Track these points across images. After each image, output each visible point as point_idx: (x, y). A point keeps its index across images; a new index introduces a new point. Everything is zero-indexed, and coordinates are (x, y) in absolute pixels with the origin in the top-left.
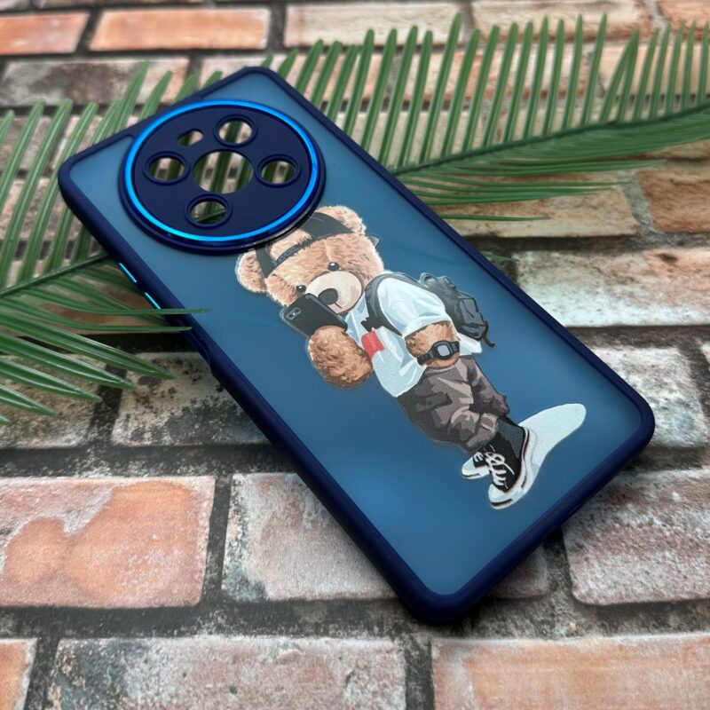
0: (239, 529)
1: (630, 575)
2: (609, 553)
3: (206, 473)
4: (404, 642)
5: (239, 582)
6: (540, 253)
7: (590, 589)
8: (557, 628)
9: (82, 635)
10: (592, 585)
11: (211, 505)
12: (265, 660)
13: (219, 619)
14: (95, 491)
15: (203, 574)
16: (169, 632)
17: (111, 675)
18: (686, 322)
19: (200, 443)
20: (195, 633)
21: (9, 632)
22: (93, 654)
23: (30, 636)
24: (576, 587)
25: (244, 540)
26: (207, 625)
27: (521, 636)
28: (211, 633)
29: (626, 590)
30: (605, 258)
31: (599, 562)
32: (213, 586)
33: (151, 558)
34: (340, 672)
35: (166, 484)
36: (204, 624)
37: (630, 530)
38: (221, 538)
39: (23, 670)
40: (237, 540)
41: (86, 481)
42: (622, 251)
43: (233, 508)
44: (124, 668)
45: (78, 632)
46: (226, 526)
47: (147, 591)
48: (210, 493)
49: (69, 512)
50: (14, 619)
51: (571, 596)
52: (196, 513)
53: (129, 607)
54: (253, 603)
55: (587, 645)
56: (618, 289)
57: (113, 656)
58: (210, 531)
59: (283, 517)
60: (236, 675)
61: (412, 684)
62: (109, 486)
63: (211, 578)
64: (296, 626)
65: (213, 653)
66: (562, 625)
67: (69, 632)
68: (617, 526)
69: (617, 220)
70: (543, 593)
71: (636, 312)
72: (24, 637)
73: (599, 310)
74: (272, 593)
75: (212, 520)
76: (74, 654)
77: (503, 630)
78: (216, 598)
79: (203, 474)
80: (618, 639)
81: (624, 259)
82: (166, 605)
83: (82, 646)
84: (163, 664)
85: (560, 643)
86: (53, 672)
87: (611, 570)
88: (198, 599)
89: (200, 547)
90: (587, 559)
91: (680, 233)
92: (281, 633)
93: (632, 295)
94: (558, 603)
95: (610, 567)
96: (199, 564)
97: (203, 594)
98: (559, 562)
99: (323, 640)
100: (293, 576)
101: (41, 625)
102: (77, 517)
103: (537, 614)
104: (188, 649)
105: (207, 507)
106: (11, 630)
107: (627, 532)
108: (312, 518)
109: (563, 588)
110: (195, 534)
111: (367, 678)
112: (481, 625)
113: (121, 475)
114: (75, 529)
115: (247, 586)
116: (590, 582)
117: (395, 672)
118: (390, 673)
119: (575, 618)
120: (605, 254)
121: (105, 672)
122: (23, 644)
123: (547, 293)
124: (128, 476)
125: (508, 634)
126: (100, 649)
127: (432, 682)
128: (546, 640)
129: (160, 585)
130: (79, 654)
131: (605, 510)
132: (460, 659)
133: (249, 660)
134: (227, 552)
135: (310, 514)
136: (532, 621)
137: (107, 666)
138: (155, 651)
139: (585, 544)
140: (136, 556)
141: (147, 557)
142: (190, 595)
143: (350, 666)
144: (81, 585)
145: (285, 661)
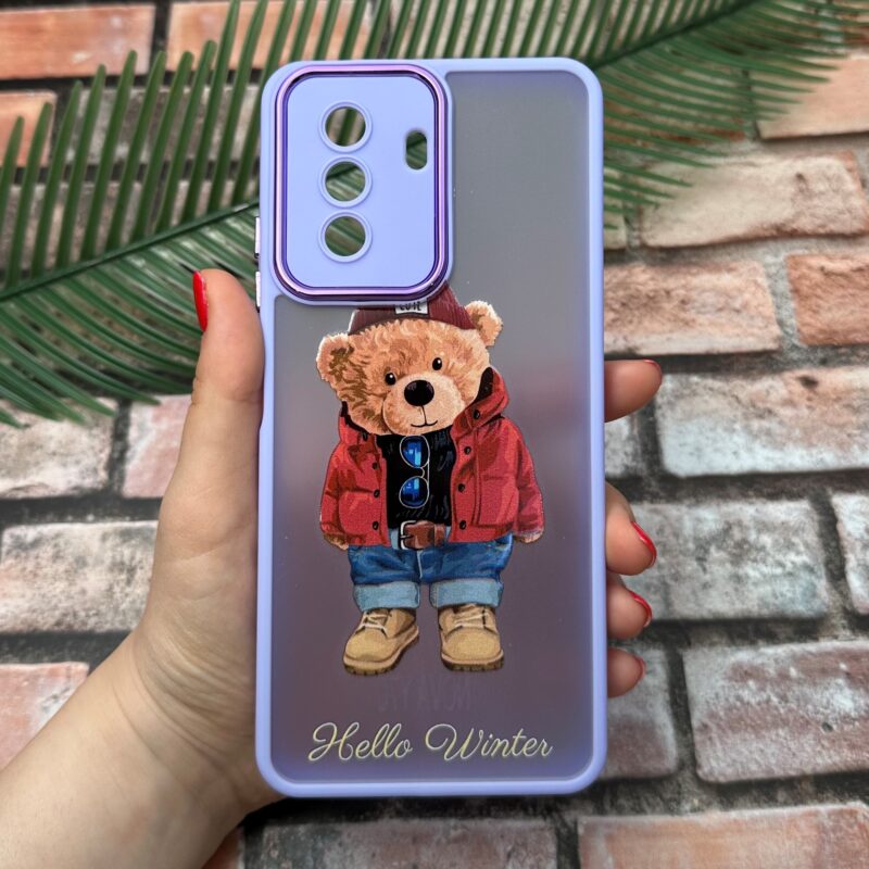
6: (678, 376)
10: (713, 763)
12: (440, 840)
16: (355, 817)
18: (819, 467)
20: (378, 818)
27: (652, 813)
28: (391, 818)
30: (745, 383)
34: (502, 848)
42: (762, 373)
56: (756, 424)
65: (395, 835)
69: (760, 328)
70: (671, 773)
71: (771, 454)
81: (763, 384)
90: (710, 738)
91: (824, 347)
92: (451, 816)
93: (768, 433)
94: (684, 781)
99: (487, 821)
111: (525, 853)
112: (618, 803)
117: (549, 847)
118: (544, 848)
119: (698, 795)
120: (745, 377)
123: (684, 430)
125: (641, 811)
132: (601, 834)
136: (661, 799)
143: (510, 843)
145: (457, 840)
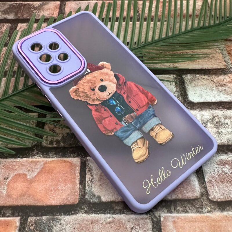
0: (90, 177)
1: (228, 191)
2: (221, 183)
3: (77, 157)
4: (151, 215)
5: (92, 196)
6: (193, 75)
7: (215, 196)
8: (204, 210)
9: (37, 215)
10: (215, 194)
11: (80, 168)
12: (103, 223)
13: (85, 208)
14: (37, 164)
15: (79, 193)
16: (68, 213)
17: (48, 229)
19: (74, 146)
20: (77, 214)
21: (10, 215)
22: (41, 222)
23: (18, 216)
24: (210, 195)
25: (92, 180)
26: (81, 211)
27: (192, 213)
28: (83, 214)
29: (227, 196)
30: (215, 77)
31: (217, 186)
32: (82, 197)
33: (60, 188)
34: (129, 226)
35: (63, 161)
36: (80, 210)
37: (228, 175)
38: (84, 180)
39: (16, 229)
40: (90, 180)
41: (34, 160)
42: (221, 74)
43: (88, 169)
44: (52, 227)
45: (35, 214)
46: (86, 176)
47: (59, 199)
48: (79, 164)
49: (29, 171)
50: (11, 210)
51: (208, 198)
52: (75, 171)
53: (53, 205)
54: (97, 203)
55: (215, 215)
56: (220, 88)
57: (48, 223)
58: (80, 177)
60: (92, 228)
61: (155, 230)
62: (43, 161)
63: (81, 194)
64: (113, 210)
65: (84, 220)
66: (206, 209)
67: (32, 214)
68: (223, 173)
69: (219, 63)
70: (198, 198)
71: (227, 97)
72: (15, 216)
73: (214, 96)
74: (104, 199)
75: (80, 173)
76: (34, 222)
77: (185, 210)
78: (84, 201)
79: (76, 157)
80: (225, 213)
81: (222, 77)
82: (66, 204)
83: (37, 219)
84: (66, 225)
85: (205, 215)
86: (27, 229)
87: (222, 189)
88: (78, 201)
89: (77, 183)
90: (213, 185)
92: (108, 213)
93: (225, 90)
94: (204, 201)
95: (221, 188)
96: (77, 189)
97: (79, 200)
98: (203, 186)
99: (123, 215)
100: (111, 193)
101: (21, 212)
102: (32, 173)
103: (197, 205)
104: (75, 219)
105: (78, 169)
106: (11, 214)
107: (226, 176)
109: (205, 196)
110: (75, 178)
111: (139, 228)
112: (177, 209)
113: (46, 157)
114: (31, 177)
115: (95, 197)
116: (214, 193)
117: (149, 226)
118: (147, 226)
119: (210, 206)
120: (215, 76)
121: (46, 228)
122: (16, 219)
123: (196, 90)
124: (49, 158)
125: (187, 212)
126: (43, 220)
127: (161, 229)
128: (200, 214)
129: (64, 197)
130: (36, 222)
131: (219, 168)
132: (171, 221)
133: (97, 223)
134: (86, 185)
136: (195, 207)
137: (46, 226)
138: (63, 220)
139: (212, 180)
140: (54, 187)
141: (58, 187)
142: (74, 200)
143: (132, 224)
144: (35, 197)
145: (110, 223)
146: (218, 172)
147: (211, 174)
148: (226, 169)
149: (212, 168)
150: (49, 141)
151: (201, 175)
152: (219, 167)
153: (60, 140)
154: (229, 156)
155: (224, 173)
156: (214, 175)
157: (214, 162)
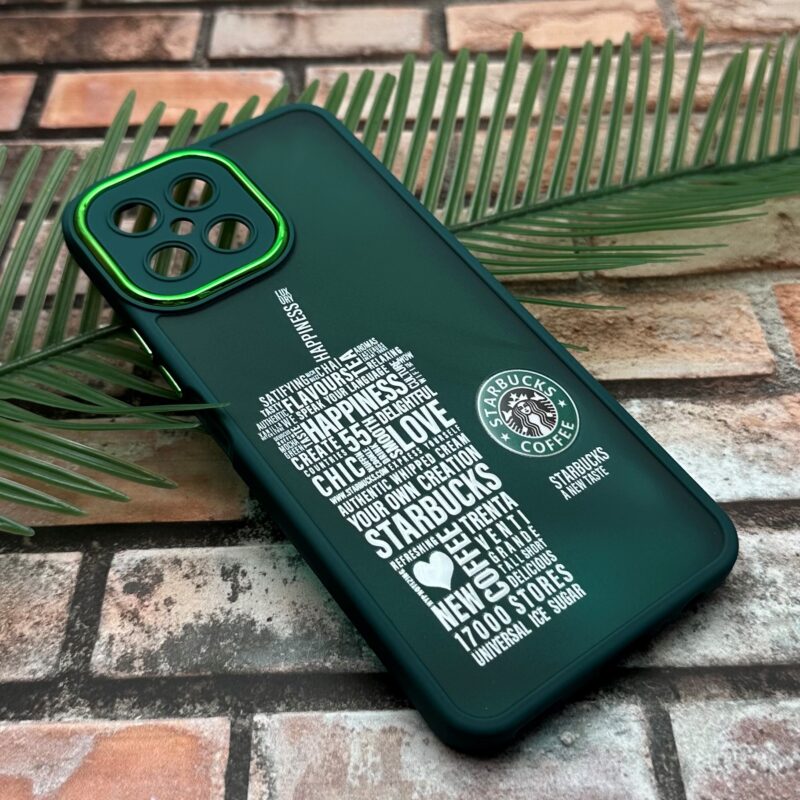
3: (218, 713)
11: (226, 756)
19: (209, 673)
30: (733, 407)
37: (771, 778)
42: (756, 397)
43: (255, 759)
48: (223, 741)
56: (751, 449)
59: (322, 772)
68: (754, 772)
71: (775, 480)
73: (726, 479)
81: (758, 408)
93: (770, 458)
105: (220, 759)
107: (766, 780)
108: (359, 773)
120: (734, 402)
131: (738, 751)
135: (356, 768)
146: (736, 766)
147: (707, 777)
148: (764, 757)
149: (714, 753)
150: (116, 658)
151: (672, 779)
152: (739, 748)
153: (158, 652)
154: (778, 706)
155: (758, 769)
156: (721, 777)
157: (719, 731)
